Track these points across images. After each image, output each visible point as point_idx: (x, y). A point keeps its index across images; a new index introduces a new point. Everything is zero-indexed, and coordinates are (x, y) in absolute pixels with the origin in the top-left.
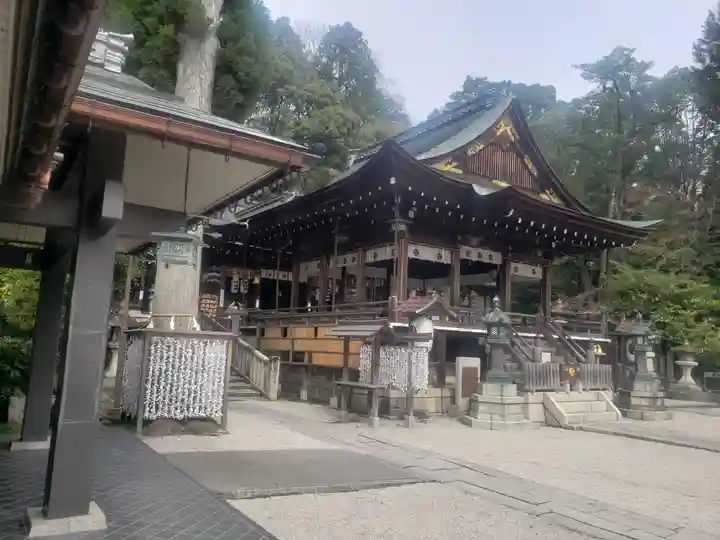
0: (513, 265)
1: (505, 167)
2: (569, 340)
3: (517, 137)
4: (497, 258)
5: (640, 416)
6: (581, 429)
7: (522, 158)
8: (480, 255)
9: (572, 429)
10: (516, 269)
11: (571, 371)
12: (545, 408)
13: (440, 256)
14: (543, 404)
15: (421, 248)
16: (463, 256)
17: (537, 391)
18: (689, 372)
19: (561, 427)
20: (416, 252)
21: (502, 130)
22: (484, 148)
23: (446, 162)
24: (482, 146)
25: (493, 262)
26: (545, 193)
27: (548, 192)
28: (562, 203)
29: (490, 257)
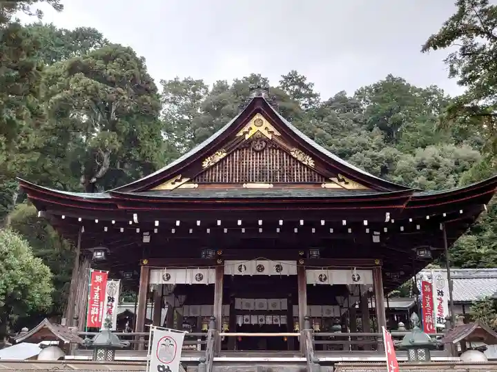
0: (316, 272)
7: (288, 153)
21: (251, 133)
22: (228, 156)
23: (173, 180)
24: (225, 154)
25: (283, 273)
26: (331, 181)
27: (335, 179)
28: (363, 187)
29: (279, 268)
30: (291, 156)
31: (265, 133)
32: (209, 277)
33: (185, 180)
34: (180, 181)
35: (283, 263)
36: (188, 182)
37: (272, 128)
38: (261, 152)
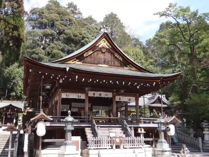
0: (117, 97)
3: (110, 47)
4: (110, 95)
7: (114, 55)
12: (99, 156)
14: (98, 154)
21: (101, 45)
22: (93, 53)
23: (73, 60)
27: (129, 66)
28: (137, 70)
29: (106, 95)
31: (106, 46)
33: (77, 61)
37: (108, 45)
38: (105, 53)
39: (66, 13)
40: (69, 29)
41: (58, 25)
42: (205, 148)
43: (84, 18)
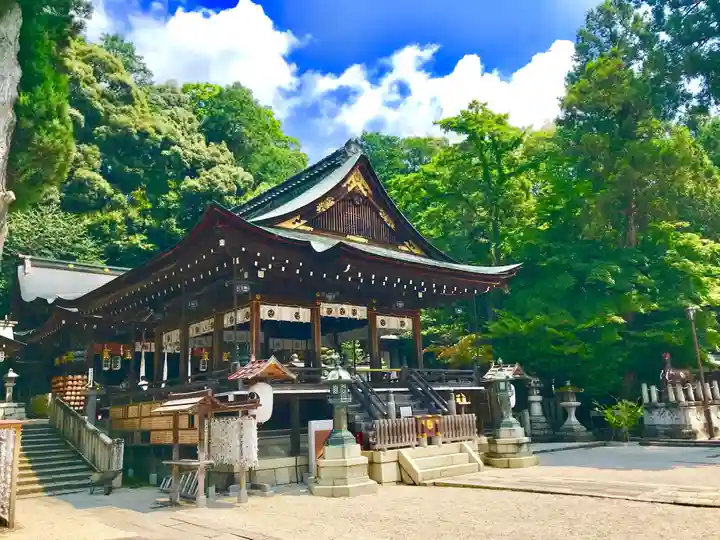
0: (379, 318)
1: (360, 222)
2: (432, 391)
3: (370, 192)
4: (362, 313)
5: (506, 465)
6: (434, 484)
7: (377, 213)
8: (343, 311)
9: (425, 485)
10: (383, 323)
11: (430, 425)
12: (400, 466)
13: (297, 315)
14: (398, 461)
15: (276, 309)
16: (324, 312)
17: (389, 449)
18: (573, 412)
19: (414, 484)
20: (271, 313)
21: (353, 186)
22: (335, 205)
23: (294, 220)
24: (333, 203)
25: (357, 317)
26: (404, 245)
27: (407, 243)
28: (423, 253)
29: (354, 312)
30: (378, 216)
31: (362, 189)
32: (305, 316)
33: (303, 222)
34: (299, 221)
35: (358, 308)
36: (305, 224)
37: (367, 187)
38: (358, 206)
39: (111, 64)
40: (123, 112)
41: (92, 97)
42: (536, 433)
43: (155, 85)
